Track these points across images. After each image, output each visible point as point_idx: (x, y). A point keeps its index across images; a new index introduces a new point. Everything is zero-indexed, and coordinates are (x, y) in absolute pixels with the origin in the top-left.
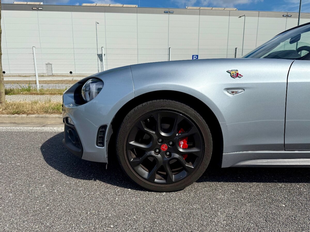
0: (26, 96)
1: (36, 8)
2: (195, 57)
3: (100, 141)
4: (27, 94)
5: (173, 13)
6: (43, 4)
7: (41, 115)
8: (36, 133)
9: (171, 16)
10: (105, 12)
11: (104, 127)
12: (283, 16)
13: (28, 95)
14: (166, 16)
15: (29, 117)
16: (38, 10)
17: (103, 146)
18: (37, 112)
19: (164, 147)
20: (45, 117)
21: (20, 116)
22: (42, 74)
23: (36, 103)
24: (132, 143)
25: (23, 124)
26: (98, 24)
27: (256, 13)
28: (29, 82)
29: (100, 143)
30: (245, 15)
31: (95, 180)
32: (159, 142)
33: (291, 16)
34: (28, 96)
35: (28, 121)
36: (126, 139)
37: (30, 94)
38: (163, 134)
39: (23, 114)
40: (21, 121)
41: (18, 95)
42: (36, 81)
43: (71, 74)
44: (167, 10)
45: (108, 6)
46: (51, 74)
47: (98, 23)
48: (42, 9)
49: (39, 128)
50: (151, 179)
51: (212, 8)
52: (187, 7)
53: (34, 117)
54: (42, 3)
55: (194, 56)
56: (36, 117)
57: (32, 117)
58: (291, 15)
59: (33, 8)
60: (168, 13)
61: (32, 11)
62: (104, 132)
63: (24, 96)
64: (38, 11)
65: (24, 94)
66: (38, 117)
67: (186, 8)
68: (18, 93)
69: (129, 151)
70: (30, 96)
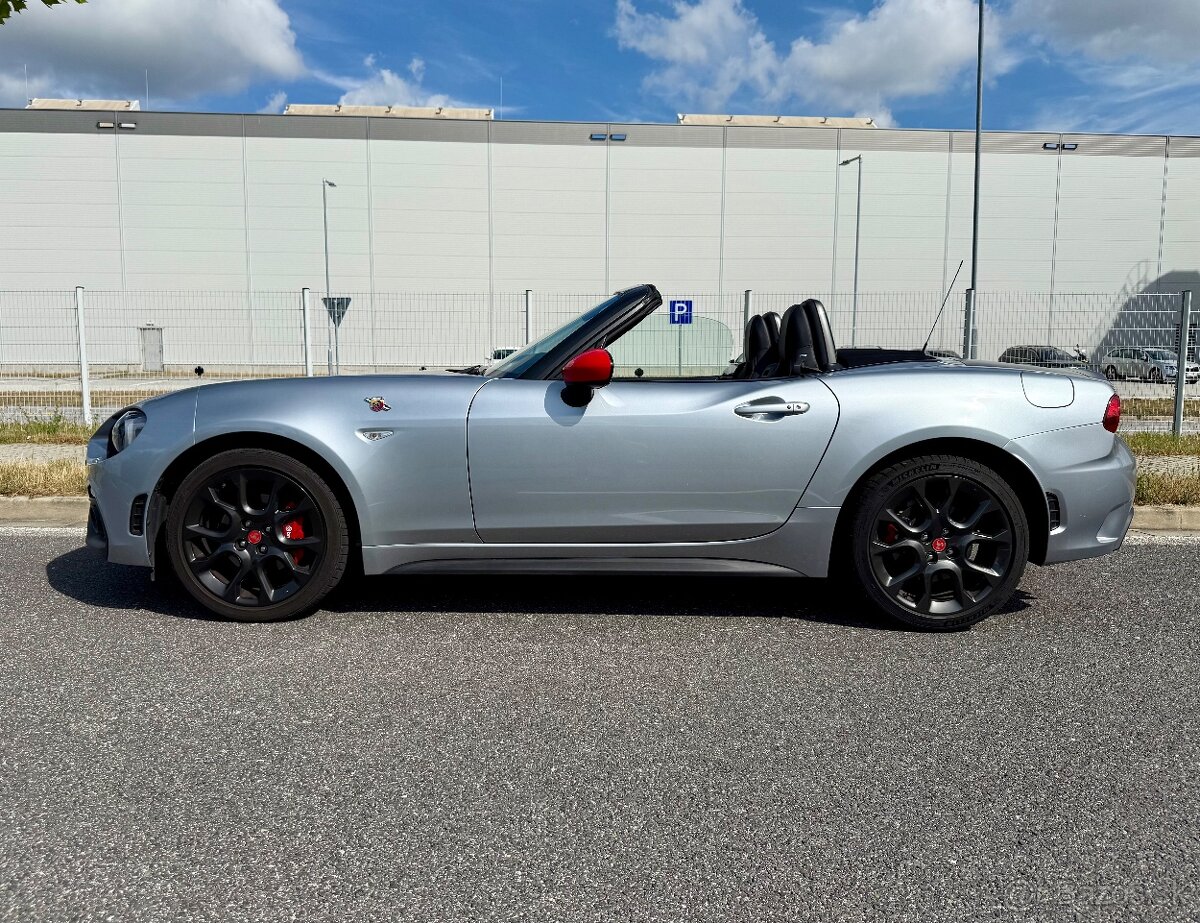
0: (40, 447)
1: (112, 125)
2: (681, 309)
3: (136, 526)
4: (45, 442)
5: (623, 140)
6: (138, 109)
7: (66, 499)
8: (46, 539)
9: (616, 150)
10: (367, 138)
11: (142, 498)
12: (1045, 146)
13: (47, 445)
14: (599, 150)
15: (35, 503)
16: (118, 129)
17: (141, 533)
18: (60, 490)
19: (256, 536)
20: (78, 503)
21: (11, 499)
22: (123, 368)
23: (60, 465)
24: (193, 527)
25: (16, 520)
26: (333, 188)
27: (942, 136)
28: (57, 400)
29: (136, 528)
30: (859, 158)
31: (138, 609)
32: (245, 527)
33: (1074, 147)
34: (46, 448)
35: (32, 513)
36: (181, 521)
37: (55, 442)
38: (248, 509)
39: (19, 494)
40: (14, 514)
41: (15, 445)
42: (80, 394)
43: (199, 374)
44: (601, 129)
45: (383, 114)
46: (158, 368)
47: (331, 184)
48: (133, 126)
49: (57, 529)
50: (229, 596)
51: (775, 118)
52: (680, 116)
53: (47, 503)
54: (135, 105)
55: (677, 305)
56: (53, 503)
57: (42, 503)
58: (1075, 142)
59: (102, 125)
60: (603, 139)
61: (97, 135)
62: (143, 507)
63: (35, 446)
64: (120, 136)
65: (34, 442)
66: (58, 502)
67: (678, 120)
68: (18, 439)
69: (188, 543)
70: (53, 446)
